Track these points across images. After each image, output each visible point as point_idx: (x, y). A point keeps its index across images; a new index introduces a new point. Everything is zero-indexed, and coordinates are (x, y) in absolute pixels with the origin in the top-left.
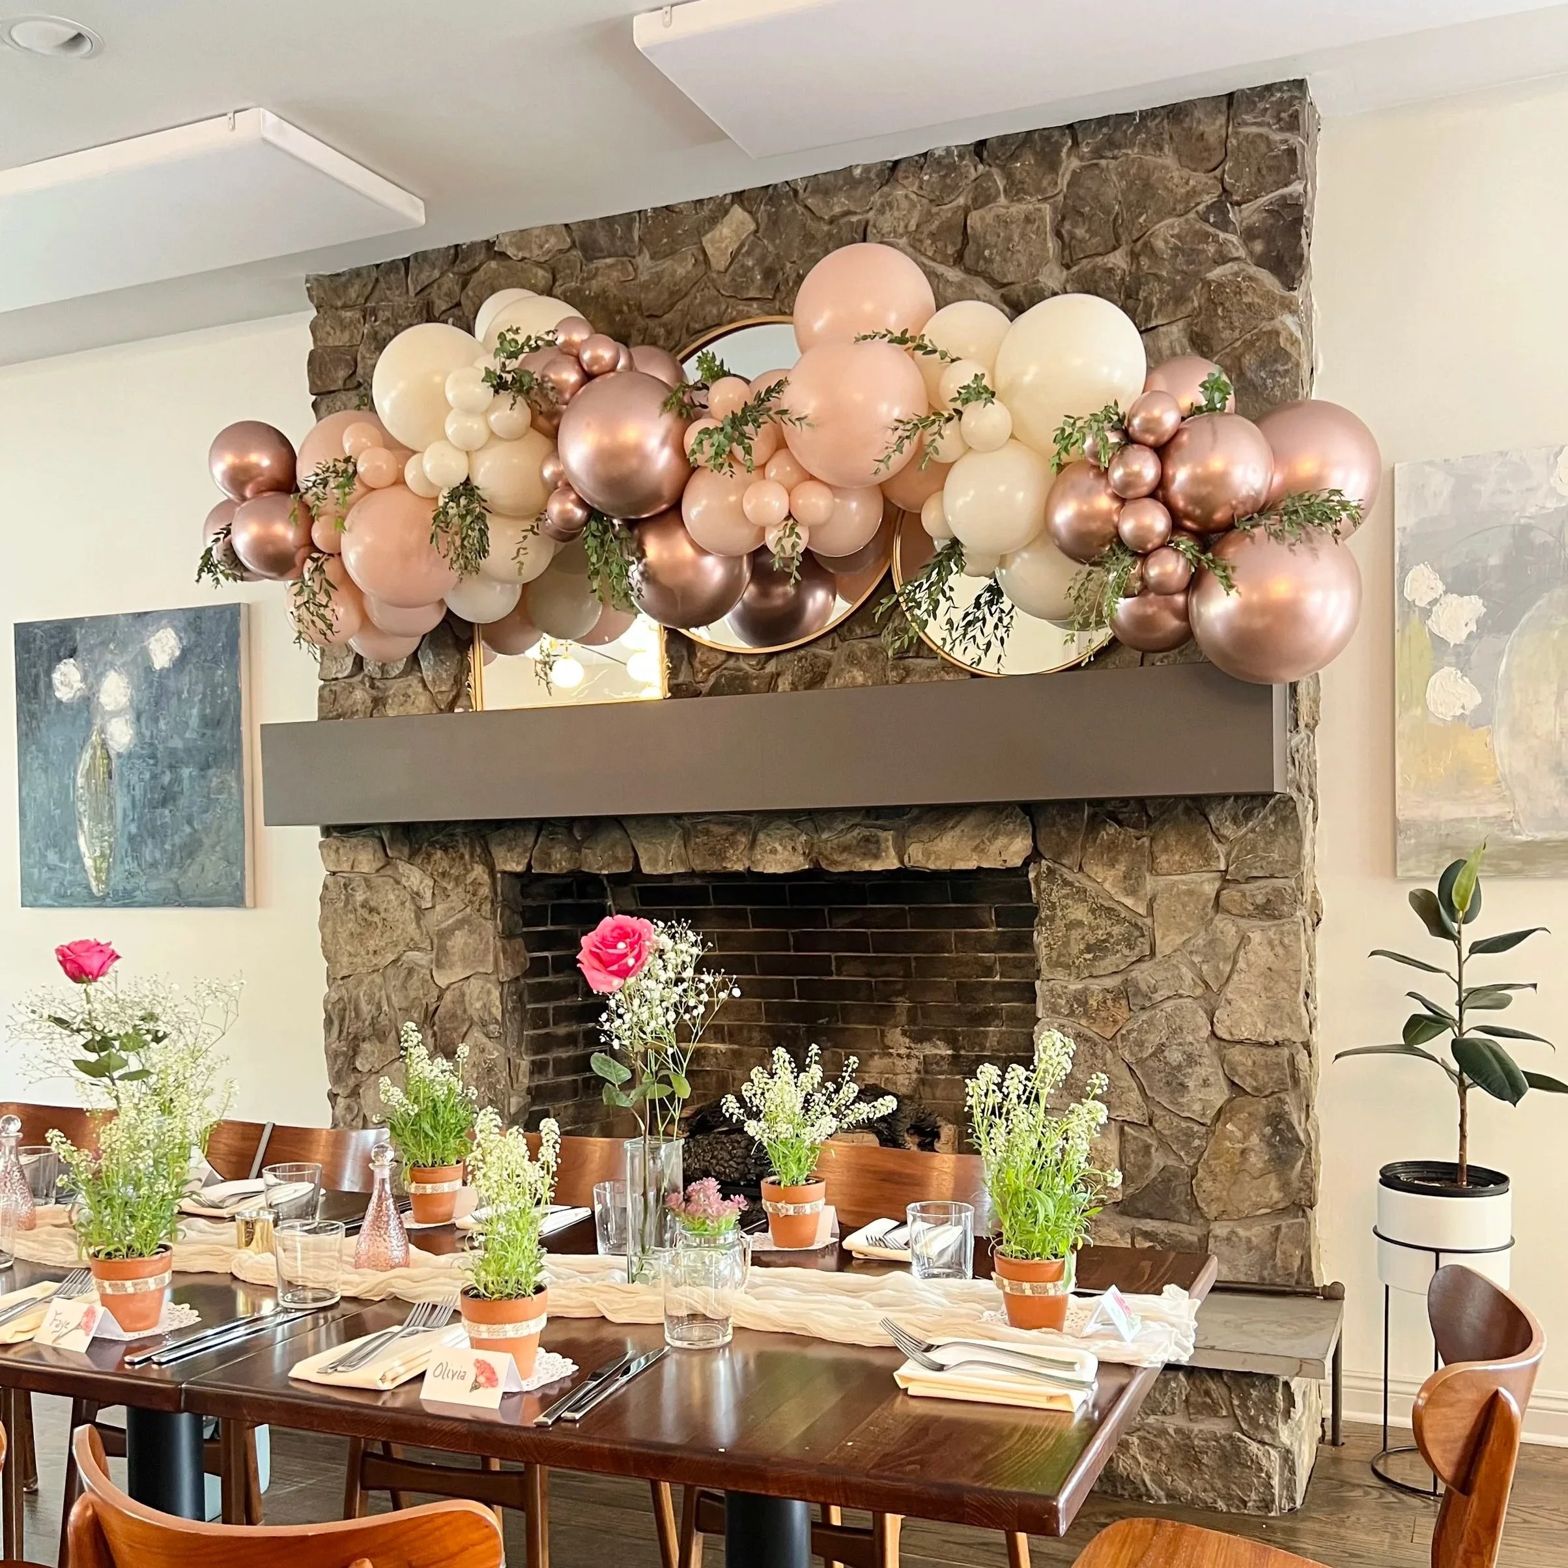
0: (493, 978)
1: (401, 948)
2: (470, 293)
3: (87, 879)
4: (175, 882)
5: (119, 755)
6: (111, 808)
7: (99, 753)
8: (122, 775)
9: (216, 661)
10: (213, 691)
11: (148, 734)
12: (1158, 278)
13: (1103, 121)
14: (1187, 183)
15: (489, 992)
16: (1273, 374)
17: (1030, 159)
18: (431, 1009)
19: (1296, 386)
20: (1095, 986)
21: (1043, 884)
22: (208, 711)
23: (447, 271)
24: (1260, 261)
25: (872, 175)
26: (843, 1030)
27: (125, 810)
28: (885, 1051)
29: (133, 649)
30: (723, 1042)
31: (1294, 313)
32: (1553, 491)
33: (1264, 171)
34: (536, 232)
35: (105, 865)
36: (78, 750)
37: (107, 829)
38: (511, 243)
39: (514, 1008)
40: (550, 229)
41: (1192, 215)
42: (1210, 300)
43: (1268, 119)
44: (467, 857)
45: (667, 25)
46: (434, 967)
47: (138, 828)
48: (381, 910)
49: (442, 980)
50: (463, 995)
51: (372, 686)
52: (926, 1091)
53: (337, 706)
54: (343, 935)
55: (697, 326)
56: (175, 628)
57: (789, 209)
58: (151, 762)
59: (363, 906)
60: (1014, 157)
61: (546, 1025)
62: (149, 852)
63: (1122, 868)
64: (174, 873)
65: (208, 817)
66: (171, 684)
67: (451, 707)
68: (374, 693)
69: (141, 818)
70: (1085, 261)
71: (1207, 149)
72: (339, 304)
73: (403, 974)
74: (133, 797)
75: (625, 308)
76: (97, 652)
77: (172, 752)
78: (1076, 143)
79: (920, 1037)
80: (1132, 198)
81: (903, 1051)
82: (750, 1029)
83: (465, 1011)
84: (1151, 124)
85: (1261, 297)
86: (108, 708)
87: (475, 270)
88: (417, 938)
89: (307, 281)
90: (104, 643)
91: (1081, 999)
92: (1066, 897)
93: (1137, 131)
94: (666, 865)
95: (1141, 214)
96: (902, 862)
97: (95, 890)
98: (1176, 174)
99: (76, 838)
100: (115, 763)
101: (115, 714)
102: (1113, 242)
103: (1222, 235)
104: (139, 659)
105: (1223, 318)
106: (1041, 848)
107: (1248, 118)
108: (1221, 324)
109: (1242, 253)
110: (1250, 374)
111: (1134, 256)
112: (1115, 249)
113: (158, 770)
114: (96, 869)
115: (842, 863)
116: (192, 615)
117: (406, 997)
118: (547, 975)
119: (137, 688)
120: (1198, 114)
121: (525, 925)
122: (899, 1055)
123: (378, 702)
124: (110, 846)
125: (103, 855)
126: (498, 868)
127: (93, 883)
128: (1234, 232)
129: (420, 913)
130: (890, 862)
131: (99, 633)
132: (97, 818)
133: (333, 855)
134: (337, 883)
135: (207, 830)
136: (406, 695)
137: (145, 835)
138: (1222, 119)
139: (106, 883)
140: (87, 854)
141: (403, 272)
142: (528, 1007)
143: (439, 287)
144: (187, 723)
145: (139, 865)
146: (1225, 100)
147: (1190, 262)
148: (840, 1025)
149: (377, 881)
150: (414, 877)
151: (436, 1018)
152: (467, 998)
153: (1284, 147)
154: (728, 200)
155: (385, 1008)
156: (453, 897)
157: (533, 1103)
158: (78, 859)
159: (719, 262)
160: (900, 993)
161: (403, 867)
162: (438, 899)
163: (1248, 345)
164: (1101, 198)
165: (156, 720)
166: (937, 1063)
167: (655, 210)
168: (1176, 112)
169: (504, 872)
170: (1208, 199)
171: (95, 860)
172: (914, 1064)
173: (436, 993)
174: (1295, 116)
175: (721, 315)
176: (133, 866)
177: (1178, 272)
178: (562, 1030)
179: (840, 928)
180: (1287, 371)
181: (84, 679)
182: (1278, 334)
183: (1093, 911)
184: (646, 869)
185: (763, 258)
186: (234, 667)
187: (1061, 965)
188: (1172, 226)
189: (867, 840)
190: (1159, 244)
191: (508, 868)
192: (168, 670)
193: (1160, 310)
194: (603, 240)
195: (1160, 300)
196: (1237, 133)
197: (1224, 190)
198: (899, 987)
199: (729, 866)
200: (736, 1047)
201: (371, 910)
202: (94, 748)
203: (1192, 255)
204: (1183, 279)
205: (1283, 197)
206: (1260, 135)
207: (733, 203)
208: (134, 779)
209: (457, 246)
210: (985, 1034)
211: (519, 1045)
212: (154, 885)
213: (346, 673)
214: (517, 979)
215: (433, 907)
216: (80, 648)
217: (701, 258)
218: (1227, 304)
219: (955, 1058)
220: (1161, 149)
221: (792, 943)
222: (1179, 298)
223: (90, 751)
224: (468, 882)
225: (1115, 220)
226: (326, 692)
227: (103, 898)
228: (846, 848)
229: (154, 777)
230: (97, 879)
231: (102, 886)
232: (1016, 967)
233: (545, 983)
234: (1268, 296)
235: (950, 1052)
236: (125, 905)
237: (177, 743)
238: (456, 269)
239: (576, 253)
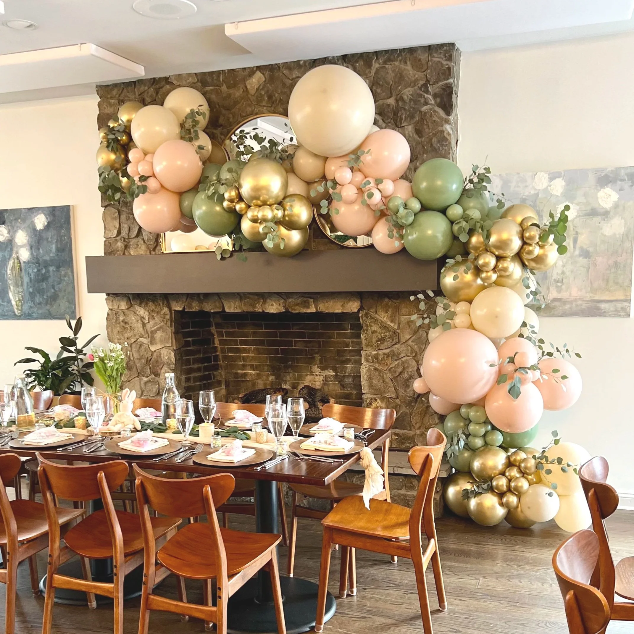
0: (171, 348)
1: (137, 337)
2: (160, 97)
3: (13, 309)
4: (48, 310)
5: (24, 262)
6: (22, 283)
7: (16, 261)
8: (25, 270)
9: (61, 227)
10: (61, 239)
11: (35, 254)
12: (405, 109)
13: (387, 51)
14: (415, 76)
15: (170, 353)
16: (442, 145)
17: (362, 63)
18: (149, 359)
19: (449, 150)
20: (381, 352)
21: (364, 318)
22: (59, 246)
23: (150, 87)
24: (439, 105)
25: (307, 64)
26: (297, 366)
27: (27, 283)
28: (312, 373)
29: (28, 222)
30: (254, 370)
31: (450, 124)
32: (534, 188)
33: (440, 74)
34: (184, 75)
35: (20, 304)
36: (7, 260)
37: (21, 290)
38: (175, 79)
39: (179, 359)
40: (189, 75)
41: (416, 87)
42: (422, 118)
43: (442, 56)
44: (161, 305)
45: (237, 29)
46: (149, 344)
47: (33, 290)
48: (130, 323)
49: (153, 348)
50: (160, 354)
51: (124, 241)
52: (326, 388)
53: (111, 248)
54: (116, 332)
55: (244, 115)
56: (44, 214)
57: (277, 74)
58: (37, 265)
59: (122, 322)
60: (357, 62)
61: (190, 365)
62: (38, 299)
63: (390, 313)
64: (48, 307)
65: (60, 286)
66: (44, 235)
67: (154, 250)
68: (125, 243)
69: (34, 286)
70: (380, 101)
71: (422, 65)
72: (109, 96)
73: (138, 346)
74: (31, 278)
75: (217, 106)
76: (13, 223)
77: (45, 261)
78: (377, 59)
79: (323, 369)
80: (397, 80)
81: (318, 373)
82: (264, 366)
83: (161, 360)
84: (403, 54)
85: (439, 118)
86: (19, 244)
87: (161, 88)
88: (143, 333)
89: (96, 87)
90: (16, 219)
91: (376, 357)
92: (371, 322)
93: (398, 56)
94: (234, 309)
95: (399, 86)
96: (317, 309)
97: (17, 313)
98: (411, 72)
99: (8, 293)
100: (23, 265)
101: (22, 246)
102: (389, 95)
103: (426, 95)
104: (31, 225)
105: (426, 125)
106: (364, 306)
107: (435, 55)
108: (425, 127)
109: (433, 102)
110: (434, 145)
111: (397, 101)
112: (390, 97)
113: (40, 268)
114: (17, 305)
115: (296, 310)
116: (51, 209)
117: (140, 355)
118: (190, 346)
119: (31, 237)
120: (419, 52)
121: (183, 328)
122: (316, 375)
123: (126, 247)
124: (22, 297)
125: (19, 300)
126: (173, 309)
127: (16, 311)
128: (430, 94)
129: (144, 325)
130: (313, 310)
131: (14, 215)
132: (16, 285)
133: (111, 303)
134: (112, 313)
135: (60, 290)
136: (138, 245)
137: (36, 292)
138: (427, 55)
139: (21, 310)
140: (13, 300)
141: (133, 86)
142: (184, 358)
143: (148, 93)
144: (51, 250)
145: (34, 304)
146: (428, 48)
147: (415, 104)
148: (296, 364)
149: (127, 312)
150: (142, 312)
151: (151, 362)
152: (162, 355)
153: (447, 67)
154: (255, 69)
155: (132, 358)
156: (156, 319)
157: (186, 392)
158: (9, 301)
159: (252, 92)
160: (317, 353)
161: (137, 307)
162: (150, 320)
163: (435, 135)
164: (386, 79)
165: (39, 249)
166: (330, 378)
167: (228, 70)
168: (411, 50)
169: (175, 311)
170: (422, 82)
171: (16, 302)
172: (321, 378)
173: (151, 353)
174: (450, 56)
175: (253, 111)
176: (32, 304)
177: (411, 107)
178: (195, 366)
179: (295, 330)
180: (447, 145)
181: (9, 233)
182: (444, 132)
183: (380, 328)
184: (227, 310)
185: (268, 91)
186: (69, 229)
187: (370, 346)
188: (409, 91)
189: (305, 302)
190: (405, 97)
191: (176, 309)
192: (43, 230)
193: (405, 120)
194: (209, 80)
195: (405, 117)
196: (432, 60)
197: (427, 80)
198: (317, 351)
199: (257, 310)
200: (258, 372)
201: (126, 323)
202: (14, 259)
203: (416, 102)
204: (413, 110)
205: (447, 84)
206: (439, 62)
207: (257, 70)
208: (31, 271)
209: (154, 78)
210: (347, 367)
211: (181, 372)
212: (40, 311)
213: (114, 236)
214: (180, 348)
215: (149, 322)
216: (7, 221)
217: (245, 89)
218: (428, 120)
219: (336, 376)
220: (406, 63)
221: (278, 335)
222: (412, 117)
223: (13, 261)
224: (162, 313)
225: (391, 87)
226: (107, 243)
227: (20, 316)
228: (298, 305)
229: (38, 270)
230: (17, 309)
231: (19, 312)
232: (357, 344)
233: (189, 350)
234: (441, 118)
235: (334, 374)
236: (29, 319)
237: (47, 258)
238: (153, 87)
239: (199, 84)
